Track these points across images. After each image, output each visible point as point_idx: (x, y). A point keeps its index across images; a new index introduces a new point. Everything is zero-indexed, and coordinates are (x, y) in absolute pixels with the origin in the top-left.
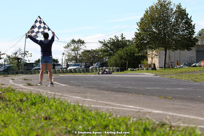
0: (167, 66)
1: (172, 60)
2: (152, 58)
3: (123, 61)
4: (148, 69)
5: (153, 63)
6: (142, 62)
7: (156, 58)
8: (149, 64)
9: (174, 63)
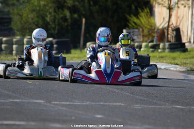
2: (170, 9)
3: (67, 13)
4: (155, 47)
5: (175, 25)
6: (135, 20)
7: (185, 7)
8: (160, 27)
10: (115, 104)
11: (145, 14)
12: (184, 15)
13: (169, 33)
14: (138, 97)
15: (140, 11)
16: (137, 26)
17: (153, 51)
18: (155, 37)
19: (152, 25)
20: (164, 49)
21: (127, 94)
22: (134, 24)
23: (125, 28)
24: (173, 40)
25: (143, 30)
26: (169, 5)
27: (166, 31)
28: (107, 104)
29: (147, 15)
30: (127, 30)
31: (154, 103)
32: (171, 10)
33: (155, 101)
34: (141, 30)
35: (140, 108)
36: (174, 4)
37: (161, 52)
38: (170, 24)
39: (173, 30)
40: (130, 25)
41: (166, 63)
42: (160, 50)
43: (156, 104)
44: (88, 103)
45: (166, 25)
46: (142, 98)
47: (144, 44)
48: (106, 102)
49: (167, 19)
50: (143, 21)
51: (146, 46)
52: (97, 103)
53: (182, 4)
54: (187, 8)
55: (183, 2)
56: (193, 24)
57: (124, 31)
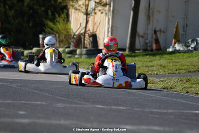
0: (139, 43)
1: (159, 21)
2: (87, 14)
4: (72, 53)
5: (91, 31)
7: (102, 13)
8: (77, 33)
9: (164, 32)
10: (36, 103)
11: (62, 19)
12: (100, 21)
13: (86, 39)
14: (58, 97)
15: (57, 16)
16: (53, 31)
17: (70, 57)
18: (72, 43)
19: (69, 30)
20: (81, 54)
21: (47, 94)
22: (50, 30)
23: (41, 34)
24: (89, 47)
25: (59, 36)
26: (87, 10)
27: (82, 37)
28: (28, 102)
29: (64, 20)
30: (44, 35)
31: (74, 102)
32: (88, 16)
33: (75, 101)
34: (57, 35)
35: (62, 106)
36: (91, 10)
37: (78, 58)
38: (87, 30)
39: (90, 37)
40: (46, 30)
42: (76, 56)
43: (77, 103)
44: (9, 101)
45: (83, 31)
46: (62, 98)
47: (61, 50)
48: (27, 101)
49: (84, 25)
50: (59, 26)
51: (63, 52)
52: (18, 102)
53: (100, 10)
54: (104, 14)
55: (100, 8)
56: (110, 30)
57: (41, 36)
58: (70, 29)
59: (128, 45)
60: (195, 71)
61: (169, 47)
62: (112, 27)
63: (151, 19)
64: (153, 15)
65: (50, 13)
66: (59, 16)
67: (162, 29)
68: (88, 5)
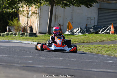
1: (60, 21)
2: (28, 18)
5: (30, 25)
6: (12, 22)
8: (23, 26)
9: (62, 26)
15: (14, 18)
16: (12, 25)
17: (22, 36)
18: (21, 30)
20: (27, 35)
22: (11, 24)
24: (29, 32)
26: (28, 15)
27: (26, 28)
34: (15, 27)
37: (26, 37)
38: (28, 24)
39: (29, 27)
40: (9, 25)
41: (31, 41)
42: (25, 36)
45: (26, 25)
47: (17, 33)
49: (26, 22)
50: (15, 23)
51: (19, 34)
54: (35, 17)
55: (34, 15)
56: (38, 25)
57: (7, 27)
58: (20, 24)
59: (47, 31)
60: (82, 43)
61: (65, 32)
62: (39, 23)
63: (57, 20)
64: (57, 18)
65: (10, 17)
66: (15, 19)
67: (62, 24)
68: (28, 14)
